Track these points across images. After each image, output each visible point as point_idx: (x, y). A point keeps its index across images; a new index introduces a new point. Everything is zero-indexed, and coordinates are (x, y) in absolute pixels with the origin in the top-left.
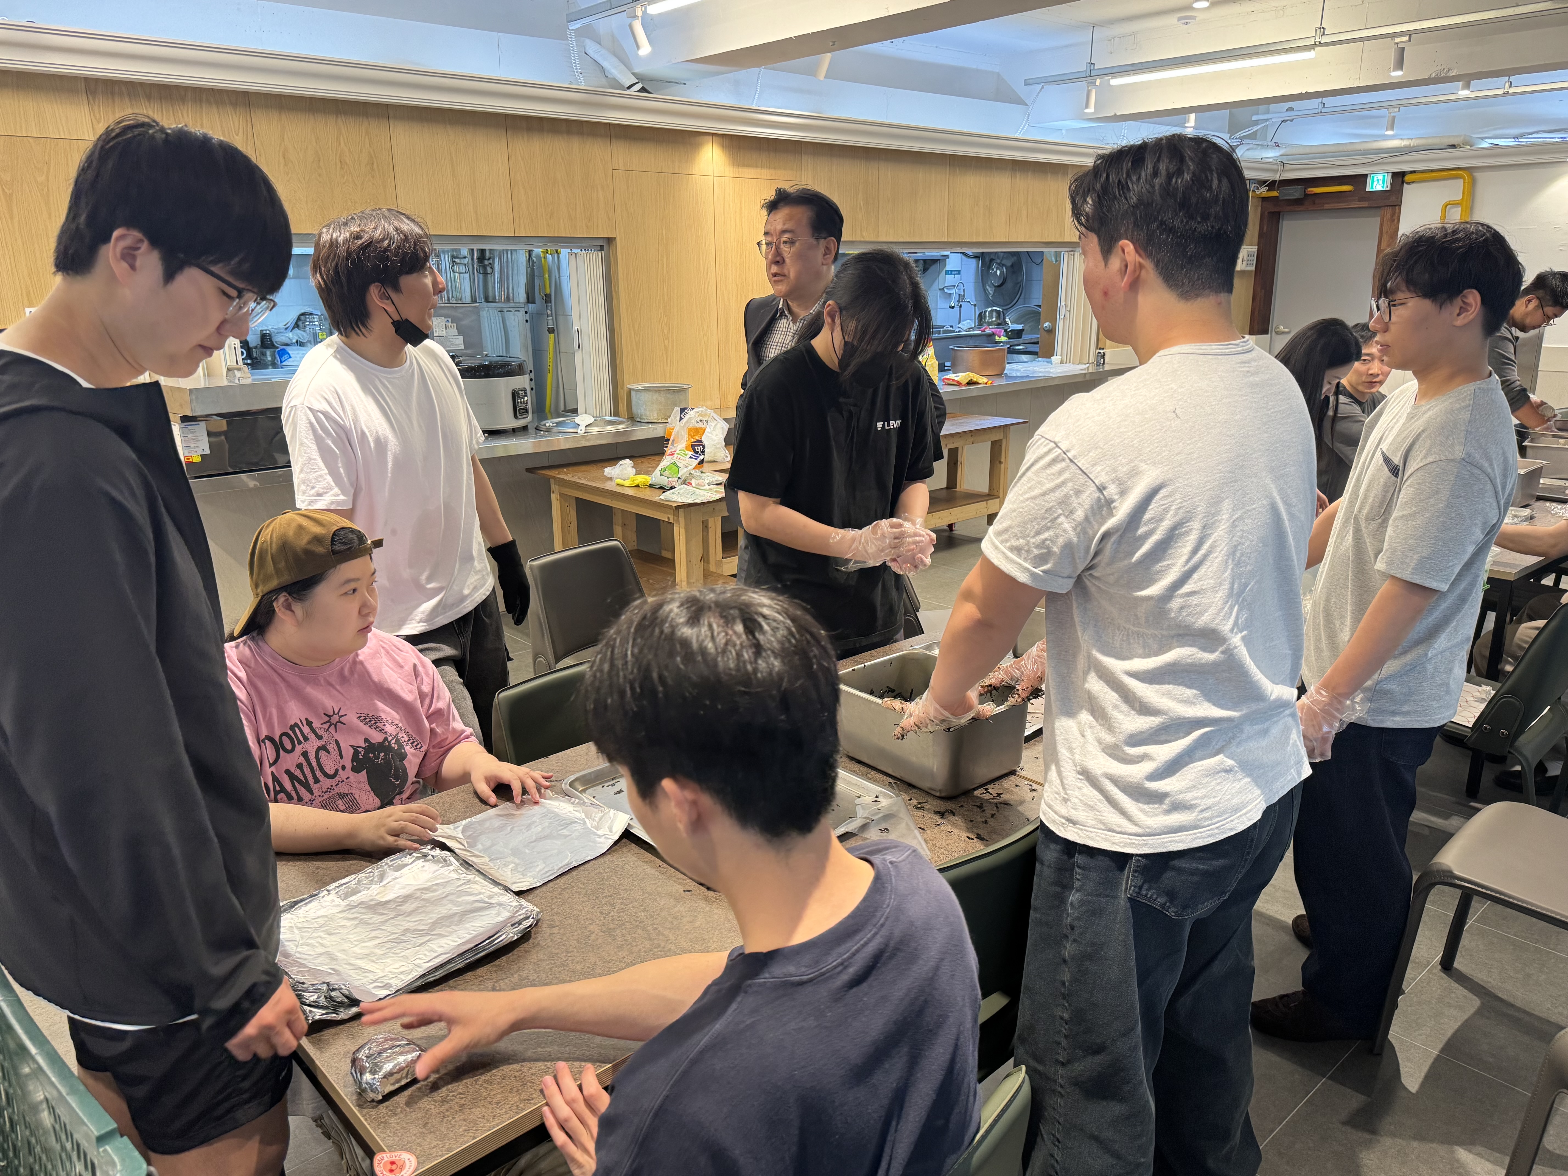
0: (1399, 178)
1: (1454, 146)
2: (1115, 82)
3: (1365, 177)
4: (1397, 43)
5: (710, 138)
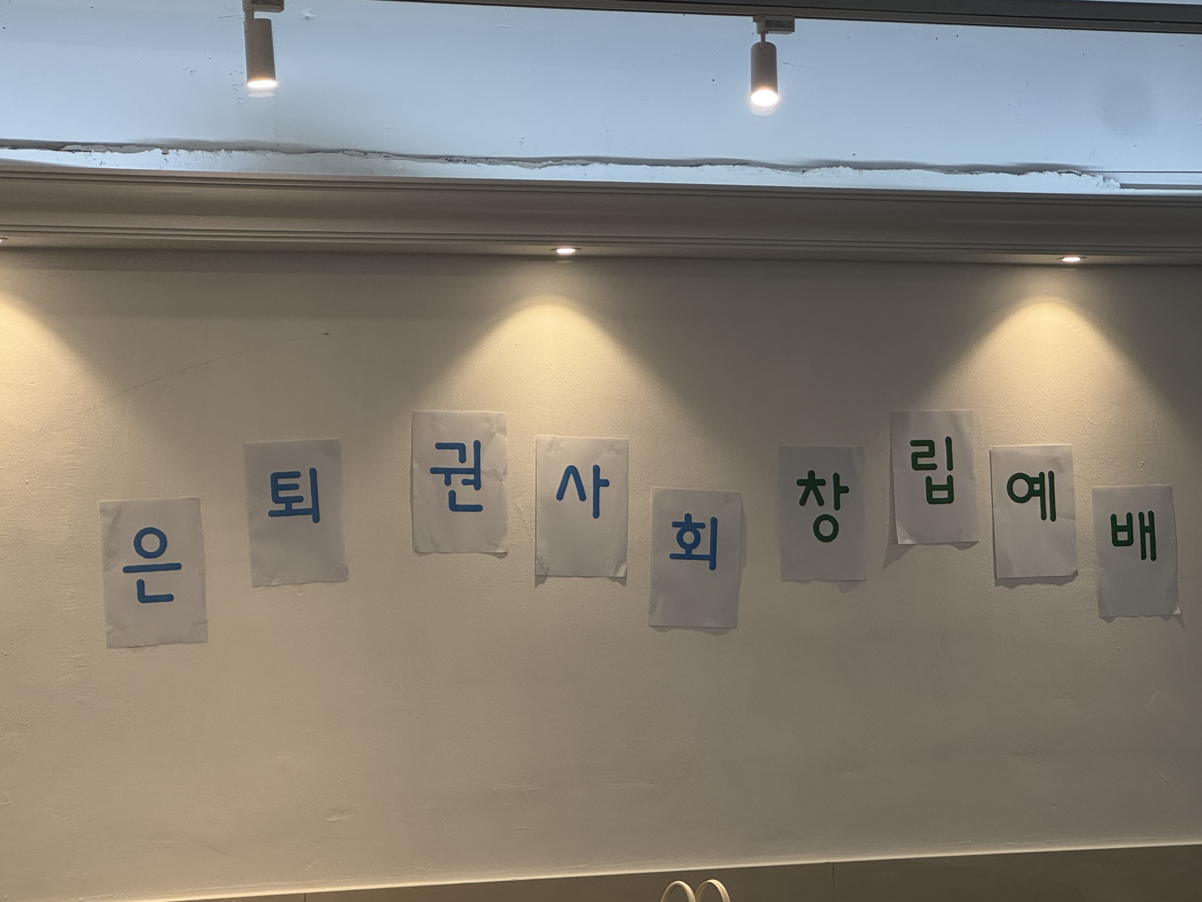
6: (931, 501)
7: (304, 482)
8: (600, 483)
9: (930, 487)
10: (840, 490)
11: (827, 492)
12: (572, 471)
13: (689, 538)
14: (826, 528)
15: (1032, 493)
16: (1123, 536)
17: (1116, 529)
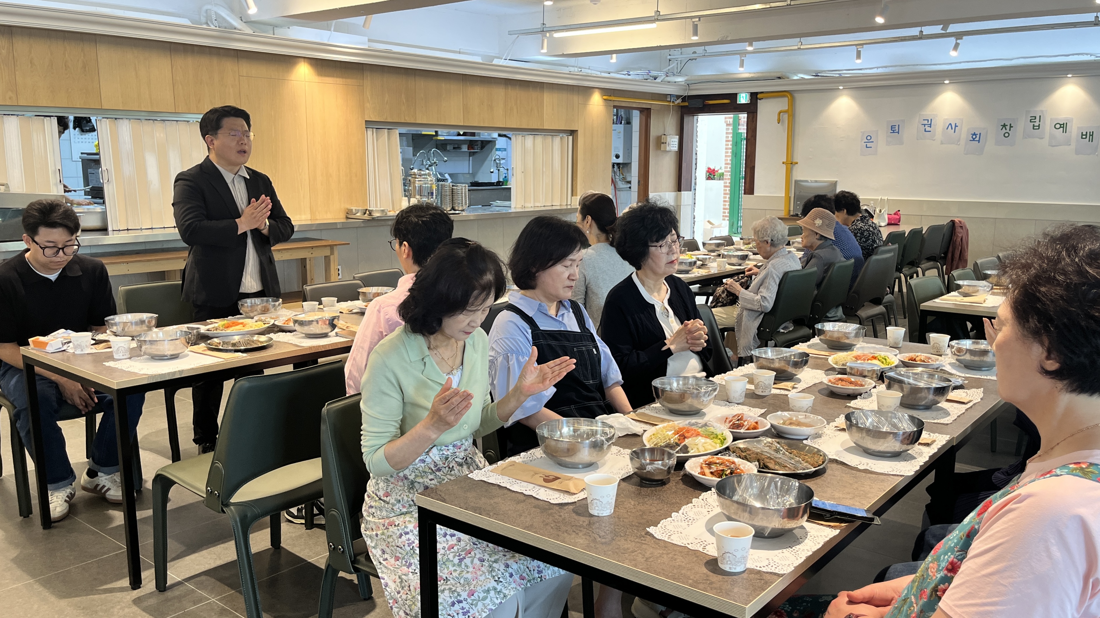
0: (754, 96)
1: (779, 78)
2: (557, 35)
3: (736, 94)
4: (694, 22)
5: (303, 59)
6: (1034, 129)
7: (897, 127)
8: (956, 126)
9: (1034, 126)
10: (1011, 127)
11: (1008, 127)
12: (950, 124)
13: (974, 137)
14: (1007, 135)
15: (1061, 127)
16: (1084, 137)
17: (1082, 135)
